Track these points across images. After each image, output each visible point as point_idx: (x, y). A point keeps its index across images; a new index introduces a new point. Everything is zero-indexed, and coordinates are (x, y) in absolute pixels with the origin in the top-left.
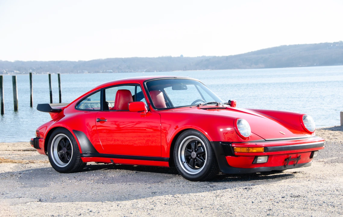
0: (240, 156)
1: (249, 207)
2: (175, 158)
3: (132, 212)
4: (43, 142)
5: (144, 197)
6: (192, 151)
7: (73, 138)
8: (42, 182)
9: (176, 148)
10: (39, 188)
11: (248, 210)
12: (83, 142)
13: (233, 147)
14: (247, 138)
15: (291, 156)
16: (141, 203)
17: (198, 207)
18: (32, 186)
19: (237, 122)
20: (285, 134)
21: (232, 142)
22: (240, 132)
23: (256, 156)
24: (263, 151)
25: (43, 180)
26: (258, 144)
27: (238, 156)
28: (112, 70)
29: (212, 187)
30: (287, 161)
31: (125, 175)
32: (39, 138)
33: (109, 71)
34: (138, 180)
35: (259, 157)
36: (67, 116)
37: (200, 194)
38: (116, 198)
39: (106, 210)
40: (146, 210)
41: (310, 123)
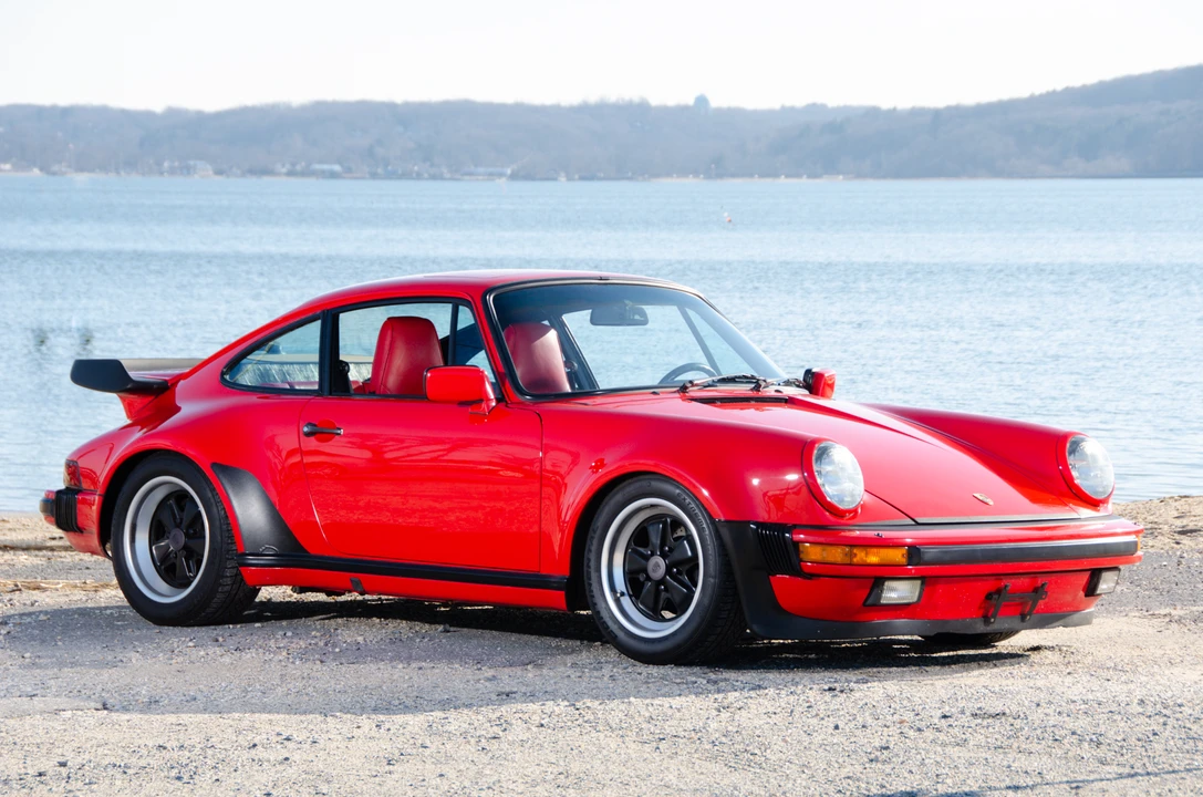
0: (819, 576)
1: (818, 739)
2: (590, 579)
3: (428, 744)
4: (94, 508)
5: (469, 706)
6: (653, 554)
7: (210, 495)
8: (95, 652)
9: (595, 542)
10: (93, 672)
11: (813, 747)
12: (251, 510)
13: (796, 544)
14: (849, 511)
15: (1009, 583)
16: (458, 720)
17: (651, 737)
18: (61, 664)
19: (815, 452)
20: (991, 503)
21: (795, 526)
22: (823, 489)
23: (879, 577)
24: (904, 561)
25: (99, 648)
26: (885, 534)
27: (811, 576)
28: (339, 162)
29: (715, 682)
30: (993, 602)
31: (404, 637)
32: (79, 492)
33: (325, 167)
34: (450, 656)
35: (888, 584)
36: (189, 409)
37: (666, 702)
38: (373, 704)
39: (339, 737)
40: (473, 741)
41: (1094, 464)
